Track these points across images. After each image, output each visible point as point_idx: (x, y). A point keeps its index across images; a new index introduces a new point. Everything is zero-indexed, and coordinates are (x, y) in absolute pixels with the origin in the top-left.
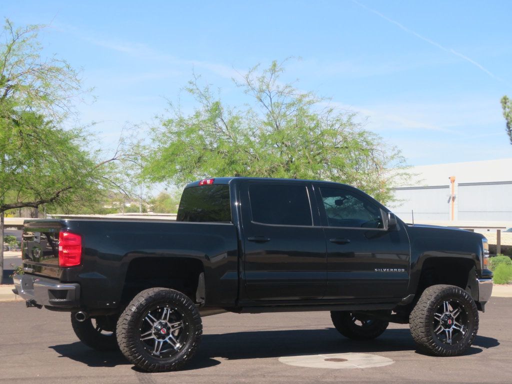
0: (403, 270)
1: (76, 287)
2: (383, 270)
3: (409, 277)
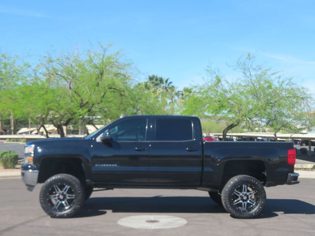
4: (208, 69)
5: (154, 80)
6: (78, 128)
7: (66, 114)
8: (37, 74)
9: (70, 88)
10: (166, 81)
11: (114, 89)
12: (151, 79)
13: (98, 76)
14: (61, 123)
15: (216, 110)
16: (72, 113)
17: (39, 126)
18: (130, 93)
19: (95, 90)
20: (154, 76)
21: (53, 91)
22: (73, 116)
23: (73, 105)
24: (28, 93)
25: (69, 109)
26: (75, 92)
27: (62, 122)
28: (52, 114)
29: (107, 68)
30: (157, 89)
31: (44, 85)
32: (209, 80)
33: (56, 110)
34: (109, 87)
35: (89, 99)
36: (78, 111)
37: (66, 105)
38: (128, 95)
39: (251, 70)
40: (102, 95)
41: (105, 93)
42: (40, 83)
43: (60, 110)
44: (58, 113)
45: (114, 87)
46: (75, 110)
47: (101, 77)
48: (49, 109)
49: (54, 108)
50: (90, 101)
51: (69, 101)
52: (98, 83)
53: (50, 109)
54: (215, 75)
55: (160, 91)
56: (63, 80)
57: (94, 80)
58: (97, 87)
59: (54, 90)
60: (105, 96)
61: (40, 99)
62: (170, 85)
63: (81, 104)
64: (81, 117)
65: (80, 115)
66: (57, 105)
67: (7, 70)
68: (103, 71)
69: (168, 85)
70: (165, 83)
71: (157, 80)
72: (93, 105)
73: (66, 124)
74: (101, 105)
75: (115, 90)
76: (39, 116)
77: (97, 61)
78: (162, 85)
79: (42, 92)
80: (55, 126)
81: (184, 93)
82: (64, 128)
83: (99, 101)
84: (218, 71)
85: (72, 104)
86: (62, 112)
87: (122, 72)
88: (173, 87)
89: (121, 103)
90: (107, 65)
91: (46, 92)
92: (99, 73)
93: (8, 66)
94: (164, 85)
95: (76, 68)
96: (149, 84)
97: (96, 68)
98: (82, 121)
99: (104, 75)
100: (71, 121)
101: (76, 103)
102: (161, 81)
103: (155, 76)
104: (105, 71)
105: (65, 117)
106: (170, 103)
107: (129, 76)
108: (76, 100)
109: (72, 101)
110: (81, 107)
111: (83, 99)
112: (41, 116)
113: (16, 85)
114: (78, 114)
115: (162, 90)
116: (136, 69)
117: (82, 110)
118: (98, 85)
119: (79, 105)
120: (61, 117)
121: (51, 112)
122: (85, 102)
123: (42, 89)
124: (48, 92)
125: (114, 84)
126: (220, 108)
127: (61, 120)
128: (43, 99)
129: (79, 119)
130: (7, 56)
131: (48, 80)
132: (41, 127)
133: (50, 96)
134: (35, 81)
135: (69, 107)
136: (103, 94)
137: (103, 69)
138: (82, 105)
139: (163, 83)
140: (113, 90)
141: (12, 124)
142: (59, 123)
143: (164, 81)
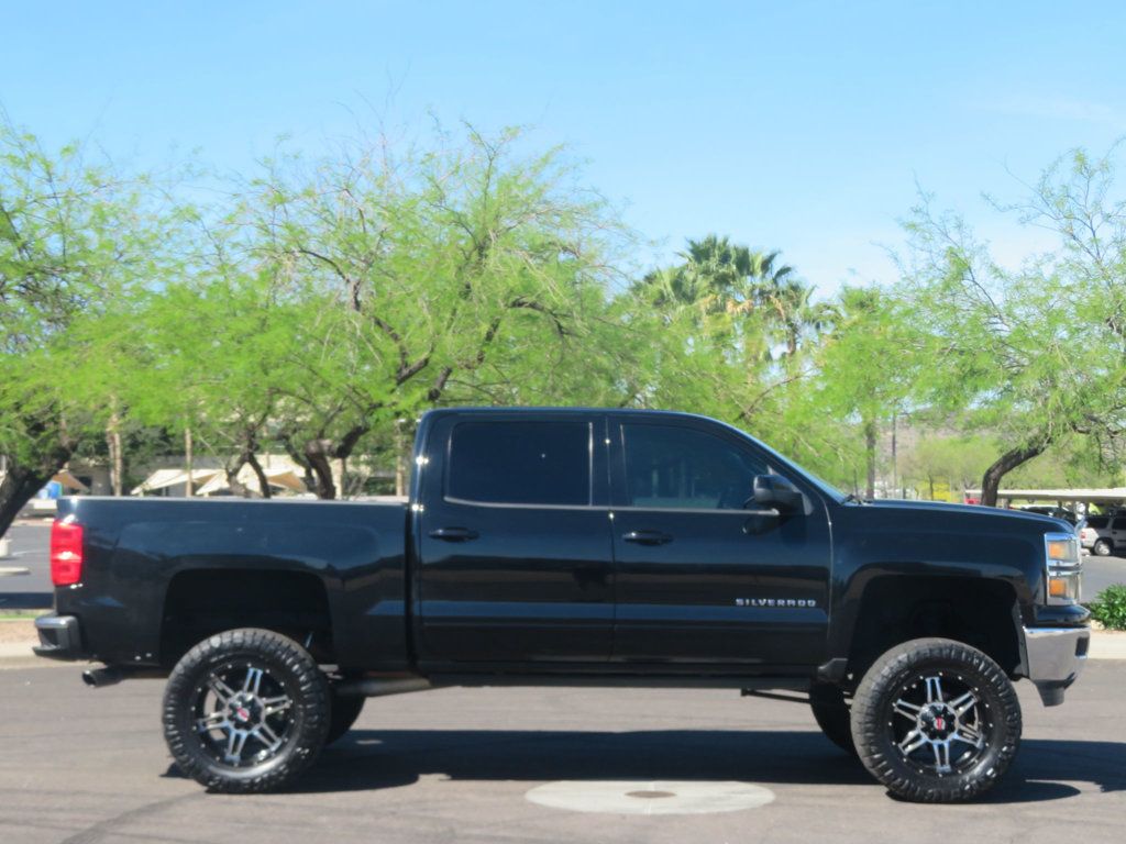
0: (812, 603)
1: (70, 623)
2: (757, 602)
3: (829, 620)
4: (917, 220)
5: (713, 263)
6: (393, 468)
7: (341, 409)
8: (227, 249)
9: (357, 305)
10: (766, 265)
11: (533, 306)
12: (700, 253)
13: (468, 258)
14: (320, 446)
15: (948, 389)
16: (365, 405)
17: (235, 459)
18: (597, 324)
19: (454, 312)
20: (712, 243)
21: (290, 317)
22: (371, 420)
23: (369, 375)
24: (191, 328)
25: (354, 389)
26: (378, 323)
27: (327, 442)
28: (285, 409)
29: (505, 222)
30: (727, 296)
31: (254, 296)
32: (921, 266)
33: (302, 392)
34: (510, 302)
35: (432, 351)
36: (388, 400)
37: (340, 374)
38: (585, 332)
39: (1097, 220)
40: (484, 334)
41: (495, 327)
42: (236, 287)
43: (317, 393)
44: (308, 408)
45: (530, 299)
46: (378, 395)
47: (479, 263)
48: (276, 391)
49: (296, 385)
50: (435, 358)
51: (353, 357)
52: (468, 287)
53: (279, 391)
54: (945, 246)
55: (739, 309)
56: (329, 272)
57: (451, 274)
58: (463, 302)
59: (291, 315)
60: (496, 335)
61: (238, 352)
62: (783, 283)
63: (399, 371)
64: (403, 420)
65: (398, 415)
66: (305, 372)
67: (107, 236)
68: (487, 237)
69: (775, 281)
70: (759, 273)
71: (725, 258)
72: (449, 371)
73: (342, 453)
74: (480, 374)
75: (537, 313)
76: (235, 416)
77: (461, 198)
78: (748, 281)
79: (247, 324)
80: (296, 458)
81: (844, 315)
82: (335, 466)
83: (473, 356)
84: (959, 226)
85: (367, 368)
86: (324, 402)
87: (566, 236)
88: (795, 288)
89: (563, 363)
90: (504, 209)
91: (263, 325)
92: (470, 246)
93: (111, 220)
94: (757, 280)
95: (382, 225)
96: (690, 276)
97: (460, 221)
98: (405, 438)
99: (491, 252)
100: (361, 438)
101: (380, 366)
102: (744, 263)
103: (720, 240)
104: (492, 235)
105: (336, 420)
106: (784, 355)
107: (592, 257)
108: (381, 354)
109: (364, 359)
110: (401, 381)
111: (407, 350)
112: (243, 419)
113: (142, 294)
114: (390, 412)
115: (746, 304)
116: (620, 226)
117: (407, 392)
118: (466, 292)
119: (393, 373)
120: (319, 425)
121: (280, 403)
122: (414, 360)
123: (249, 309)
124: (271, 321)
125: (528, 288)
126: (963, 379)
127: (321, 435)
128: (251, 351)
129: (392, 430)
130: (104, 178)
131: (272, 276)
132: (242, 462)
133: (277, 340)
134: (221, 278)
135: (353, 381)
136: (485, 328)
137: (485, 228)
138: (405, 372)
139: (751, 274)
140: (530, 311)
141: (116, 452)
142: (313, 448)
143: (757, 264)
